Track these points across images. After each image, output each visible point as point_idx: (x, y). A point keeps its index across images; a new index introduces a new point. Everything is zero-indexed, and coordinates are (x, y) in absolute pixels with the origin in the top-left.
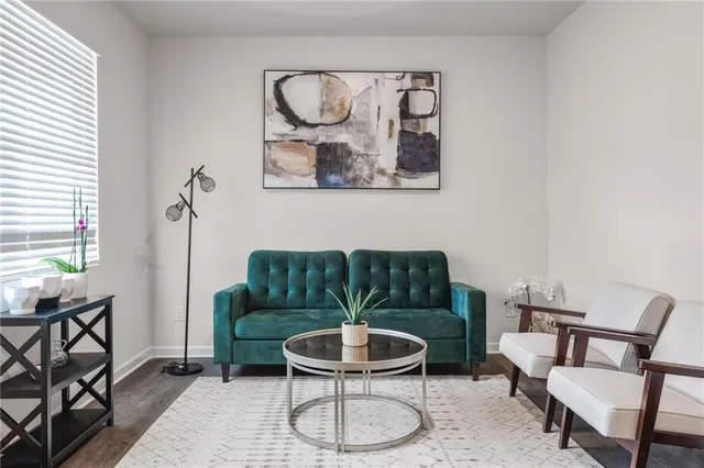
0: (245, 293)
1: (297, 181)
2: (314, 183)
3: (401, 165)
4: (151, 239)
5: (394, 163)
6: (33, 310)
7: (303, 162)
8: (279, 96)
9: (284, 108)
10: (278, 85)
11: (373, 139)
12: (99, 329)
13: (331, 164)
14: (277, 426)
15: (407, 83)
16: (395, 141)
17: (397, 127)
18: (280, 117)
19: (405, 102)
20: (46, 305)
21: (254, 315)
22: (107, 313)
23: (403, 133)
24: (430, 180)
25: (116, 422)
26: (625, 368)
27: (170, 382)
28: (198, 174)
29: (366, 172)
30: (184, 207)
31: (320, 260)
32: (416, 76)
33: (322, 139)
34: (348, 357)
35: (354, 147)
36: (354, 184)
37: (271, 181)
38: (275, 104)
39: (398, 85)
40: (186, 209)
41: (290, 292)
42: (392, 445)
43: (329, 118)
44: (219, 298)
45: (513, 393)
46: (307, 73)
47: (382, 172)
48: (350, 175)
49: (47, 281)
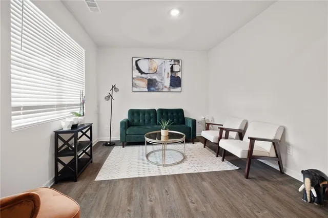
0: (128, 121)
1: (142, 89)
2: (147, 90)
3: (171, 85)
4: (98, 106)
5: (169, 85)
6: (71, 128)
7: (144, 84)
8: (137, 65)
9: (138, 68)
10: (136, 62)
11: (163, 78)
12: (88, 133)
13: (152, 85)
14: (143, 160)
15: (173, 63)
16: (169, 79)
17: (170, 75)
18: (137, 71)
19: (172, 68)
20: (74, 127)
21: (131, 128)
22: (91, 128)
23: (171, 76)
24: (178, 89)
25: (93, 162)
26: (236, 139)
27: (107, 148)
28: (114, 87)
29: (161, 87)
30: (110, 97)
31: (149, 111)
32: (175, 61)
33: (149, 78)
34: (163, 139)
35: (158, 80)
36: (158, 90)
37: (135, 89)
38: (136, 67)
39: (170, 63)
40: (111, 97)
41: (141, 121)
42: (178, 163)
43: (151, 72)
44: (122, 123)
45: (205, 147)
46: (145, 59)
47: (166, 87)
48: (157, 88)
49: (74, 119)
